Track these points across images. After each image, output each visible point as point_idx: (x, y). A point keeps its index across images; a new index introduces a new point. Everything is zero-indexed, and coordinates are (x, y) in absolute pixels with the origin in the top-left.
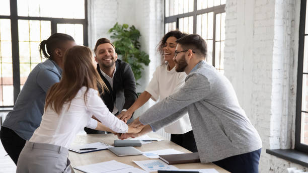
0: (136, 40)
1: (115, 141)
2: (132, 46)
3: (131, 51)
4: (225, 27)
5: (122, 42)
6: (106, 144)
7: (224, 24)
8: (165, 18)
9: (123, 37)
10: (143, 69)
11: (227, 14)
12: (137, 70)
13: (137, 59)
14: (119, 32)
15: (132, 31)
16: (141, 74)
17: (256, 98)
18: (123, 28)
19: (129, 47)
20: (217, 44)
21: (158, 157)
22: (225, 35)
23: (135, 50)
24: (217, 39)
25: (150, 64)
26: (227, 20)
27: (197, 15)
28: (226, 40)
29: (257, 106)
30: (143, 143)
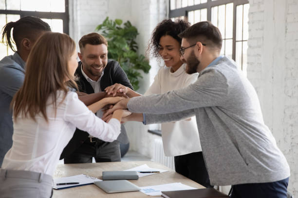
0: (132, 40)
1: (103, 172)
2: (127, 47)
3: (125, 55)
4: (249, 23)
5: (115, 43)
6: (92, 176)
7: (246, 19)
8: (170, 11)
9: (115, 36)
10: (142, 77)
11: (250, 6)
12: (133, 79)
13: (134, 65)
14: (110, 29)
15: (127, 28)
16: (139, 85)
17: (290, 116)
18: (115, 24)
19: (123, 49)
20: (238, 45)
21: (161, 194)
22: (248, 32)
23: (131, 53)
24: (238, 38)
25: (151, 71)
26: (251, 14)
27: (211, 7)
28: (250, 39)
29: (292, 125)
30: (140, 175)
